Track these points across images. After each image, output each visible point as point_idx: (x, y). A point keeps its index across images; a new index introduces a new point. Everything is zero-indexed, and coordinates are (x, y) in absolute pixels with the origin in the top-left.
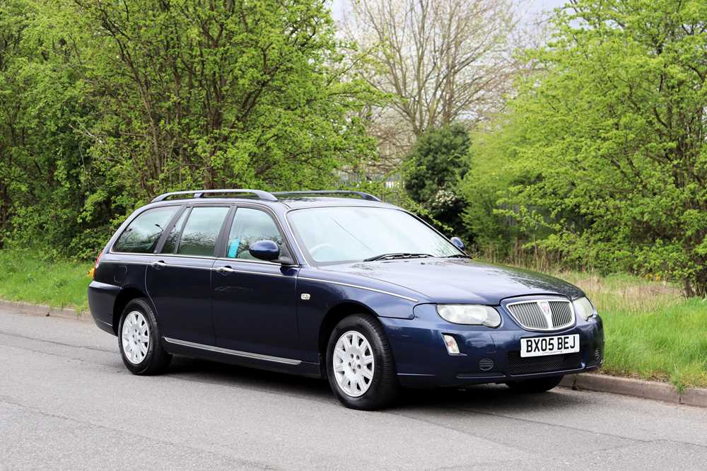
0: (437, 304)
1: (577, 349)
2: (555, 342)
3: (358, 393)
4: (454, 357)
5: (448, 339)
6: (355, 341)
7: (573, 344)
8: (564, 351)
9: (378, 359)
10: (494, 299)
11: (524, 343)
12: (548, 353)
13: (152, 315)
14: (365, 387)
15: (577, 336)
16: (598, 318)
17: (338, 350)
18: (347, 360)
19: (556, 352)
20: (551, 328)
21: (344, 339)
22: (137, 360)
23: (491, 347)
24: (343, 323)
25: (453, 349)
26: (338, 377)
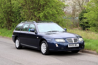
0: (55, 39)
1: (78, 46)
2: (74, 45)
3: (44, 52)
4: (57, 47)
5: (56, 44)
6: (44, 44)
7: (78, 45)
8: (76, 46)
9: (47, 47)
10: (64, 38)
11: (69, 45)
12: (73, 47)
13: (19, 40)
14: (45, 51)
15: (79, 44)
16: (84, 41)
17: (42, 46)
18: (43, 47)
19: (75, 46)
20: (74, 43)
21: (42, 44)
22: (17, 47)
23: (63, 46)
24: (42, 42)
25: (57, 46)
26: (42, 50)
